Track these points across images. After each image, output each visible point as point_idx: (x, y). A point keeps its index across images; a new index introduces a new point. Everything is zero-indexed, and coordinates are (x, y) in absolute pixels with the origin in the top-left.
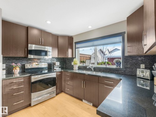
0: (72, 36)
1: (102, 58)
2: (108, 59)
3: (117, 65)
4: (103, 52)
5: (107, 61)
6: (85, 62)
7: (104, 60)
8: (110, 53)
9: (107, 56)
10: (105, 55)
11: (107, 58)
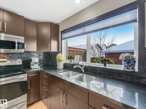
0: (58, 24)
1: (100, 53)
2: (106, 54)
3: (126, 64)
4: (100, 47)
5: (104, 56)
6: (73, 58)
7: (102, 55)
8: (107, 48)
9: (104, 50)
10: (102, 50)
11: (104, 53)
